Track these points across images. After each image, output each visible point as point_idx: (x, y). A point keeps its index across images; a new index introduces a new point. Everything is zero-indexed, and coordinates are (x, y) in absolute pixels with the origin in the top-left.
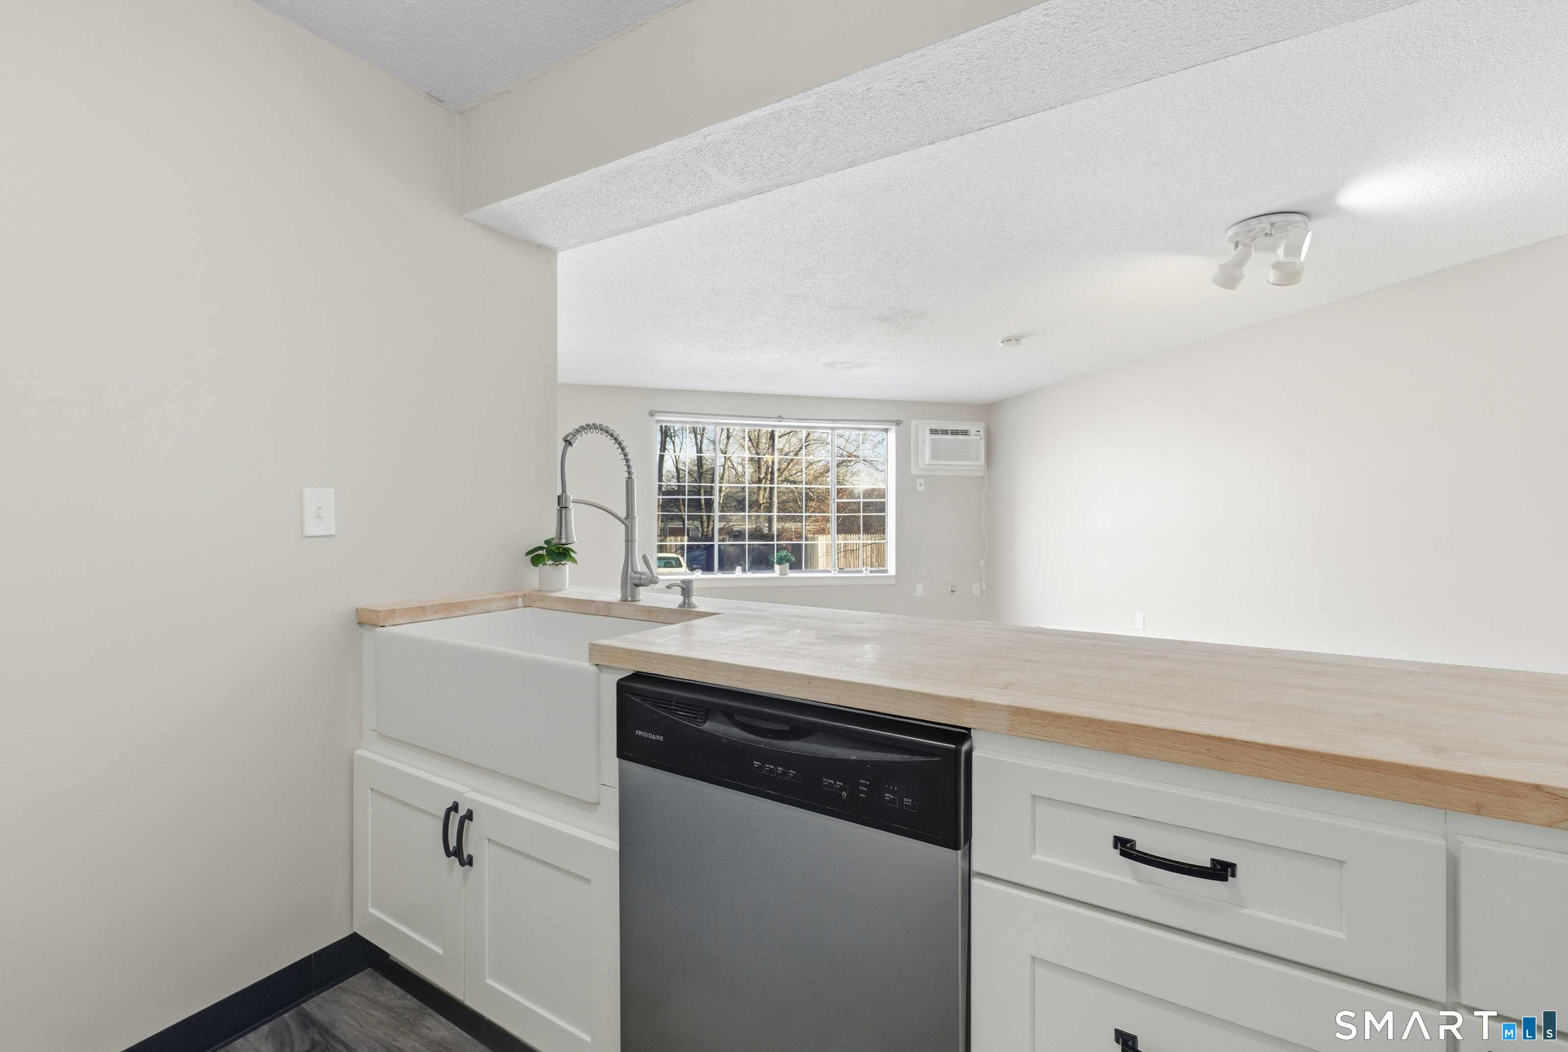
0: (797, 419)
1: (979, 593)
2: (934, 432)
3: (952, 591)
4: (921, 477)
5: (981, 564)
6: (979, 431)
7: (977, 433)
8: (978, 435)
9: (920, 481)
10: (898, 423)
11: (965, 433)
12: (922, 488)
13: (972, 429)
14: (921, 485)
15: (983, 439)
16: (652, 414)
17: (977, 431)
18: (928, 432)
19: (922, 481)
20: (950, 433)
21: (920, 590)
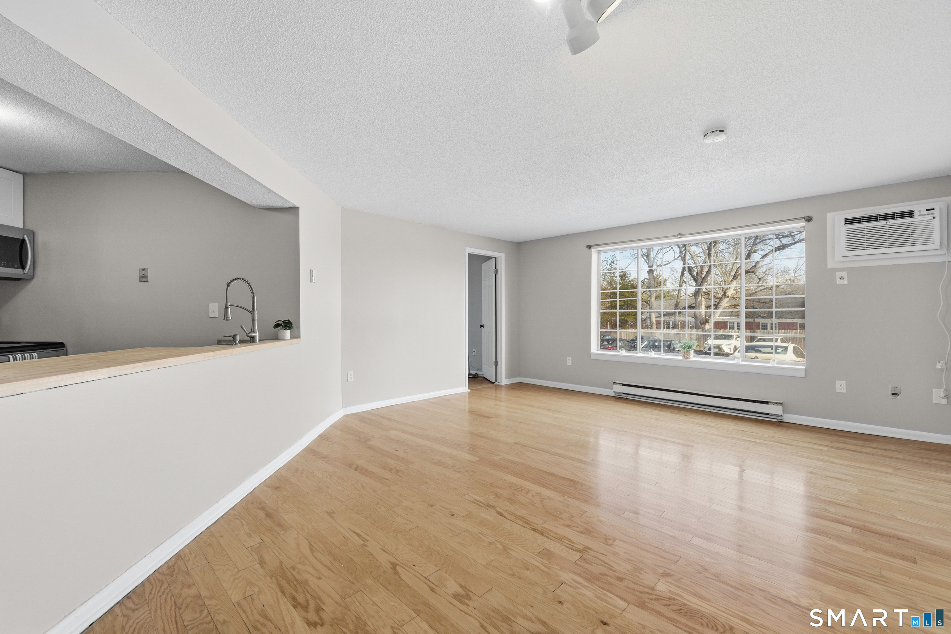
1: (941, 400)
2: (848, 221)
3: (893, 394)
4: (840, 270)
5: (939, 367)
6: (932, 210)
7: (929, 213)
9: (839, 274)
10: (809, 219)
11: (908, 215)
12: (845, 282)
13: (920, 209)
14: (842, 278)
15: (937, 219)
16: (589, 247)
17: (928, 210)
18: (843, 222)
19: (844, 274)
20: (878, 219)
21: (841, 386)
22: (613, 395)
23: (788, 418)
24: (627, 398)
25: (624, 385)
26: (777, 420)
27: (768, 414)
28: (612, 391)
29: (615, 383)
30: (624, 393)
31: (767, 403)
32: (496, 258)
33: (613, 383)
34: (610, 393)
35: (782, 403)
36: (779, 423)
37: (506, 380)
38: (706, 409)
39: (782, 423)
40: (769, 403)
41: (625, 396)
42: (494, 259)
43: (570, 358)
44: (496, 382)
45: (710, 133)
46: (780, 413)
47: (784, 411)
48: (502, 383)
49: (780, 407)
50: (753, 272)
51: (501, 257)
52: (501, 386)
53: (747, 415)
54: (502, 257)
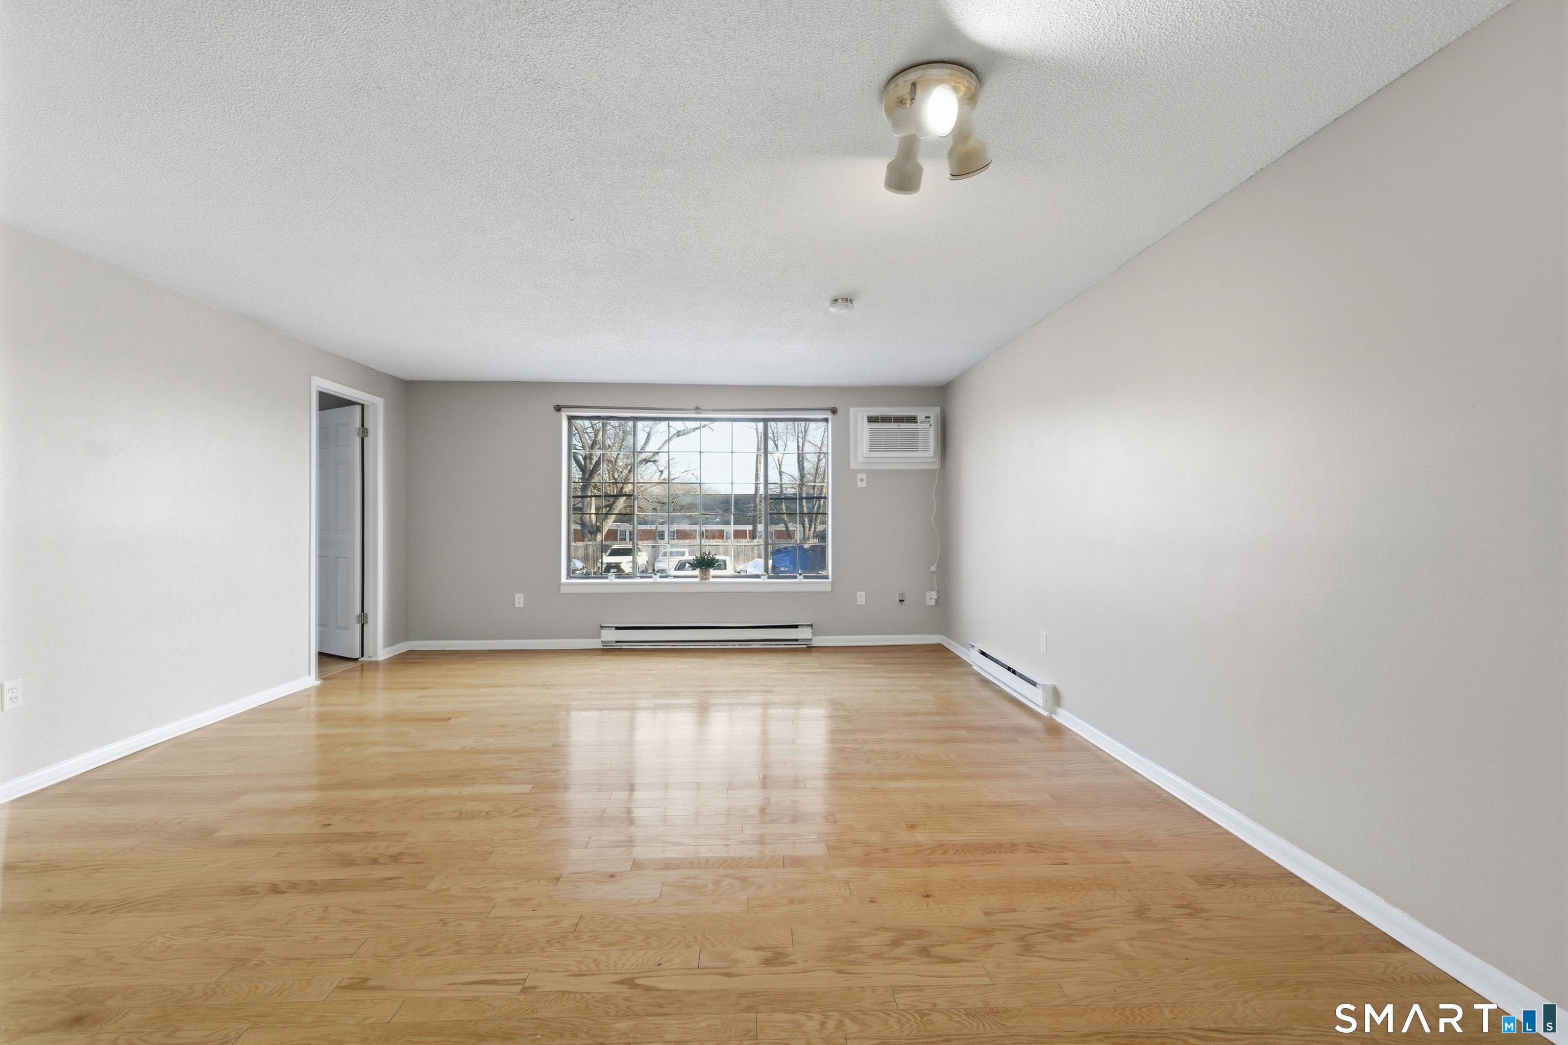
0: (713, 410)
1: (933, 603)
2: (872, 420)
3: (903, 601)
4: (861, 471)
5: (932, 570)
6: (929, 417)
7: (927, 420)
8: (927, 421)
9: (860, 476)
10: (834, 411)
11: (913, 420)
12: (864, 484)
13: (921, 416)
14: (862, 480)
15: (932, 428)
16: (558, 409)
17: (926, 417)
18: (866, 420)
19: (863, 476)
20: (892, 420)
21: (861, 598)
22: (600, 646)
23: (818, 641)
24: (622, 647)
25: (618, 628)
26: (805, 646)
27: (797, 640)
28: (599, 640)
29: (603, 627)
30: (617, 642)
31: (796, 627)
32: (363, 406)
33: (600, 628)
34: (595, 643)
35: (811, 625)
36: (809, 649)
37: (388, 649)
38: (730, 646)
39: (812, 649)
40: (799, 627)
41: (619, 646)
42: (358, 408)
43: (521, 596)
44: (362, 656)
45: (840, 300)
46: (809, 636)
47: (814, 634)
48: (376, 655)
49: (809, 630)
50: (655, 461)
51: (375, 405)
52: (376, 663)
53: (775, 645)
54: (377, 405)
